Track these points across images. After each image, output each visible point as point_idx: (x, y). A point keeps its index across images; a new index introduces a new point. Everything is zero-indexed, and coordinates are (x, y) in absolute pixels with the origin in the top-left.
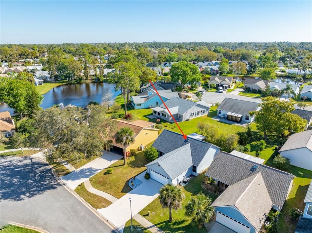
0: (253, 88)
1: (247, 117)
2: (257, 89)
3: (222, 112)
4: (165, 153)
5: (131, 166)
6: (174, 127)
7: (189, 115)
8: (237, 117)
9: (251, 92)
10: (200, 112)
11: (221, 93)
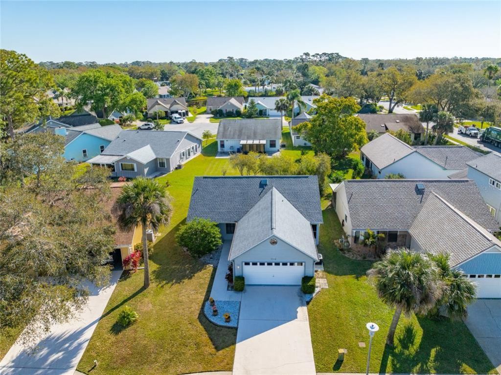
0: (226, 110)
1: (272, 143)
2: (233, 110)
3: (228, 142)
4: (234, 223)
5: (167, 283)
6: (167, 183)
7: (178, 158)
8: (260, 144)
9: (224, 116)
10: (192, 150)
11: (180, 123)
